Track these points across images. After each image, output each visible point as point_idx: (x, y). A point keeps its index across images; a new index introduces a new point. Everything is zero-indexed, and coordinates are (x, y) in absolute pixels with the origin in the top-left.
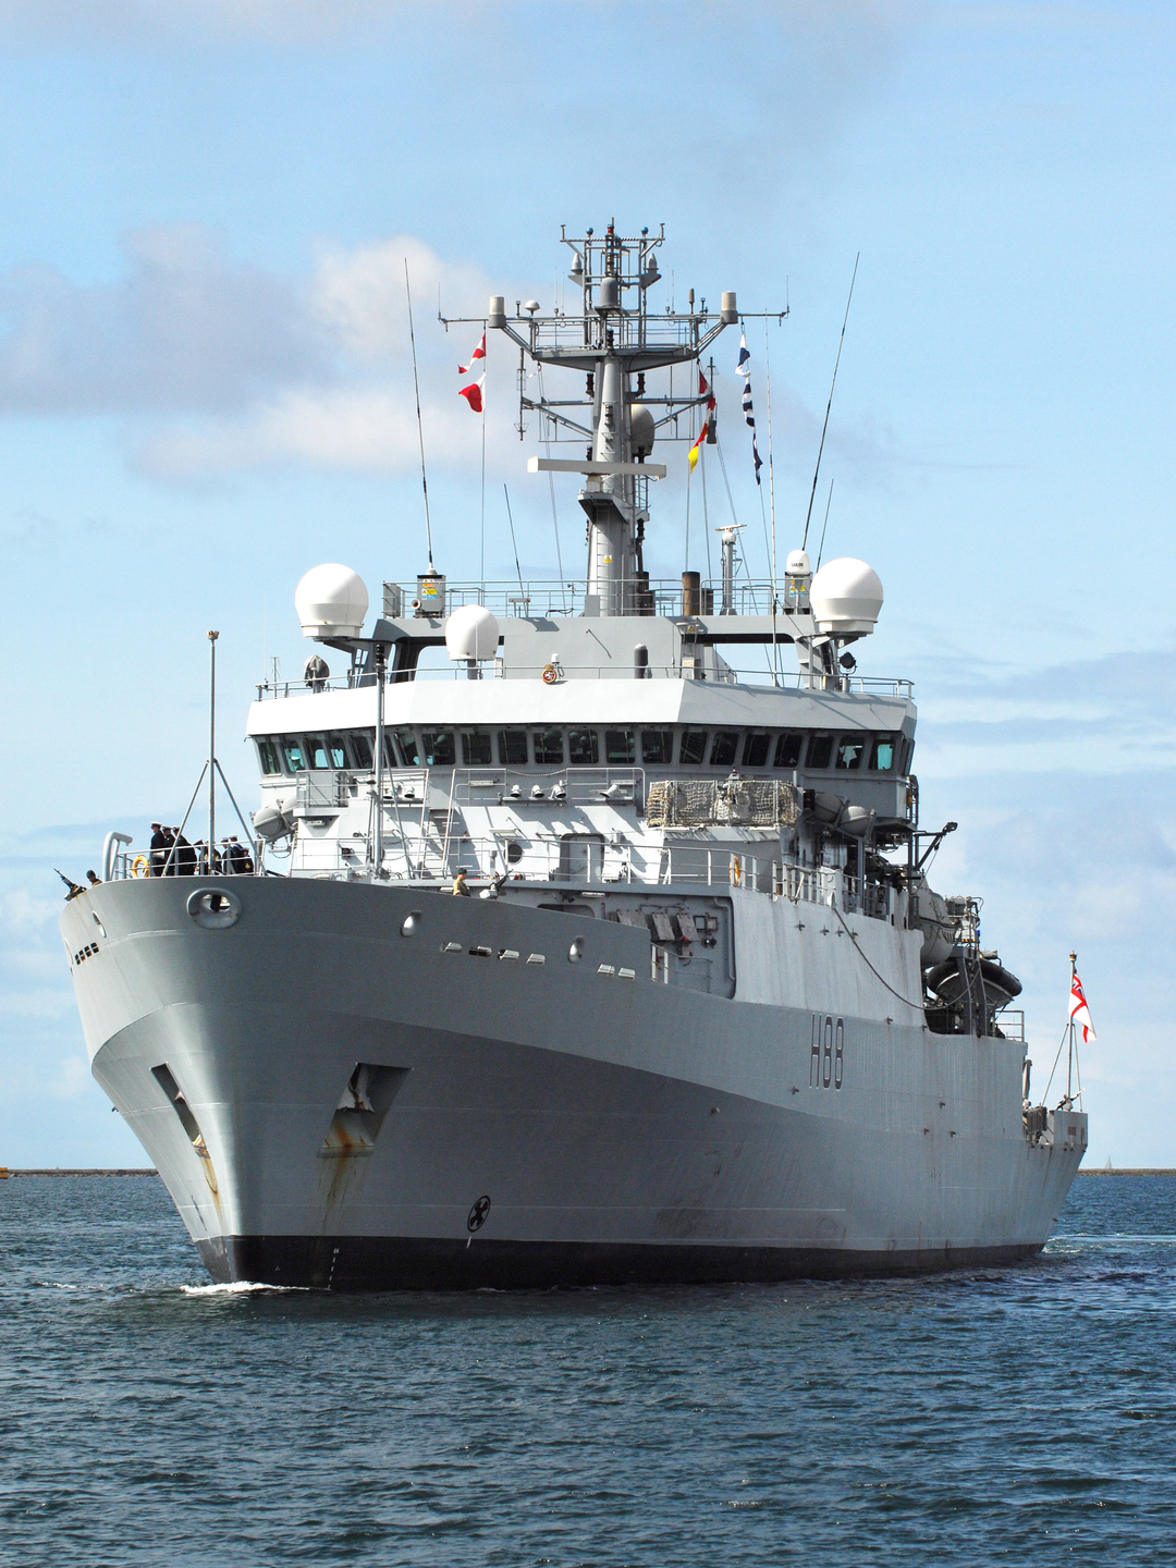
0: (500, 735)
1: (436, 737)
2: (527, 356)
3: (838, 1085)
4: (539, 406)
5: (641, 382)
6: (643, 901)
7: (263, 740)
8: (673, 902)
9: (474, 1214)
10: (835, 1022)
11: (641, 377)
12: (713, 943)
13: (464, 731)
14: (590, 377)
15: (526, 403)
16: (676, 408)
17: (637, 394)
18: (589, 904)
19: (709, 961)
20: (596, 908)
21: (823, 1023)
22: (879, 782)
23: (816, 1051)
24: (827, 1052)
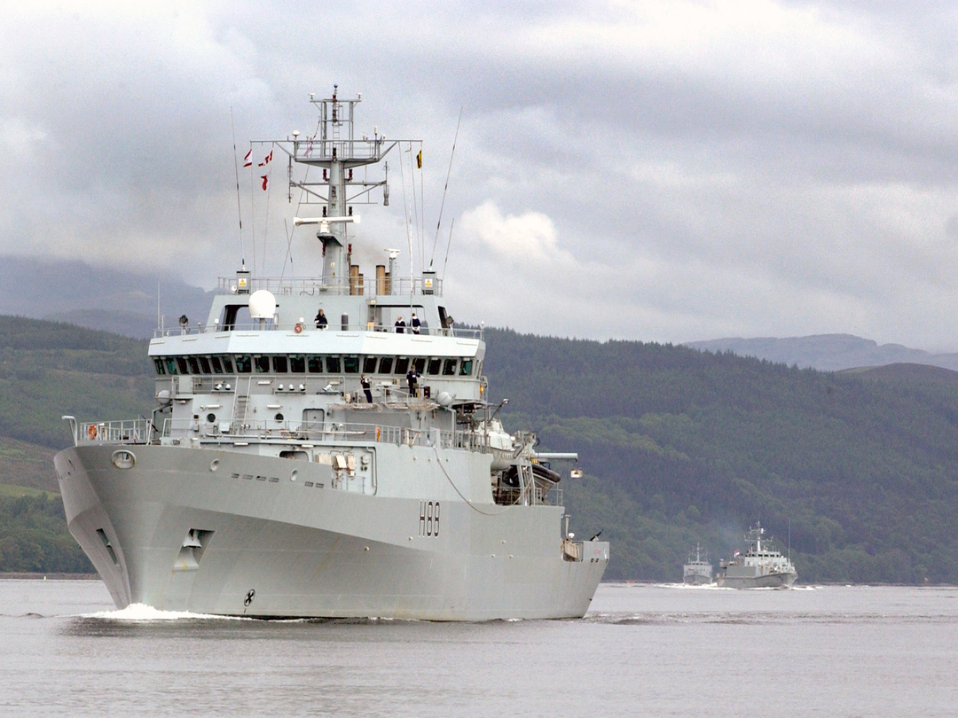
0: (274, 358)
1: (243, 358)
2: (292, 160)
3: (436, 534)
4: (299, 186)
5: (351, 175)
6: (332, 449)
7: (157, 358)
8: (347, 449)
9: (247, 598)
10: (434, 504)
11: (351, 171)
12: (366, 469)
13: (256, 356)
14: (325, 171)
15: (293, 184)
16: (369, 187)
17: (348, 180)
18: (306, 451)
19: (364, 478)
20: (309, 453)
21: (427, 504)
22: (464, 382)
23: (423, 518)
24: (430, 519)
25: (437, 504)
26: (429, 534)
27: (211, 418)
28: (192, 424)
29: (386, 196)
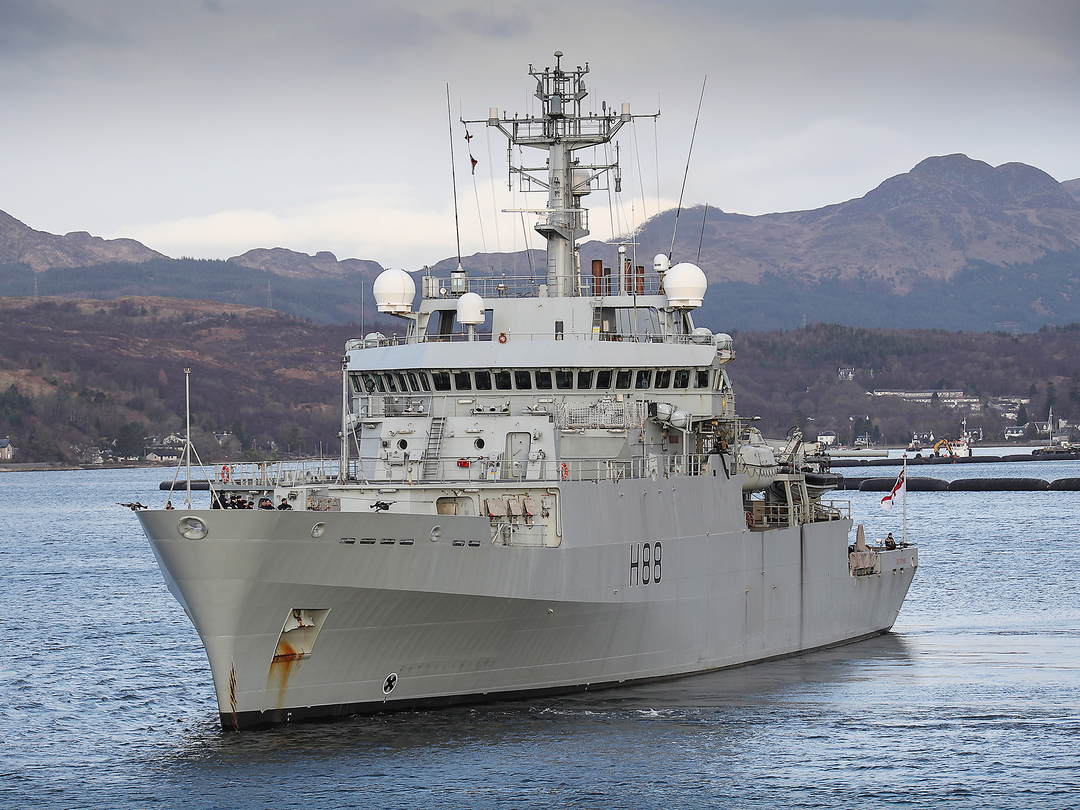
0: (476, 373)
1: (440, 376)
2: (512, 142)
3: (657, 581)
4: (520, 171)
6: (504, 493)
8: (522, 492)
9: (387, 684)
10: (653, 546)
12: (548, 515)
13: (455, 372)
15: (512, 170)
18: (471, 496)
19: (545, 526)
20: (474, 498)
21: (642, 547)
22: (702, 395)
23: (635, 565)
24: (646, 564)
25: (658, 545)
26: (646, 582)
27: (403, 444)
28: (381, 453)
29: (618, 181)
